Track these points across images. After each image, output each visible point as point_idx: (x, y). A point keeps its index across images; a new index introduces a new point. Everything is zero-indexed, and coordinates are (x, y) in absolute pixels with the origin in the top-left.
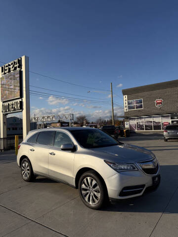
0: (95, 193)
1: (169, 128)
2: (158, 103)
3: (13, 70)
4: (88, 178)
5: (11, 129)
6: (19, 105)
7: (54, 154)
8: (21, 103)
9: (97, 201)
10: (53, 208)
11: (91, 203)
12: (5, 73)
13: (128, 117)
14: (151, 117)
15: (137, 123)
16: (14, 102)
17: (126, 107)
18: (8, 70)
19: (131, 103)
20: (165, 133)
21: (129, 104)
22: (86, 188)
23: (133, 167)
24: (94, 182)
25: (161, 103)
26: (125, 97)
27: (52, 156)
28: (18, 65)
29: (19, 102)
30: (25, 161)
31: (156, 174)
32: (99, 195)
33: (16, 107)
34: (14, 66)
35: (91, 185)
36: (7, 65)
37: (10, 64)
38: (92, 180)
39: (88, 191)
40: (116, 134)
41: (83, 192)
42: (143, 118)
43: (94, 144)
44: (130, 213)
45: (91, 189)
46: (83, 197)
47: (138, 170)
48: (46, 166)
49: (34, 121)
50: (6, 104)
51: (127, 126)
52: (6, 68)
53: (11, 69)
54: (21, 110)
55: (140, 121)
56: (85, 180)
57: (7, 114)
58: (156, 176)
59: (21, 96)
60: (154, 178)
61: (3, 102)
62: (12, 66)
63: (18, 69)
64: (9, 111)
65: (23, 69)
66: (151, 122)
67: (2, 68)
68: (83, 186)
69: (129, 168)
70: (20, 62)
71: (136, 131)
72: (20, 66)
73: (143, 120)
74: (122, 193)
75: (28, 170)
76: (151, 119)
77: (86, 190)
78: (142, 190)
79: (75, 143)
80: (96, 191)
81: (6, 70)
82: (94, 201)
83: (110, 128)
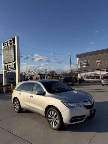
0: (56, 120)
1: (105, 77)
2: (98, 63)
3: (10, 45)
4: (52, 111)
5: (10, 79)
6: (13, 66)
7: (33, 97)
8: (15, 64)
9: (57, 125)
10: (32, 129)
11: (54, 126)
12: (5, 47)
13: (80, 72)
14: (94, 71)
15: (86, 75)
16: (10, 64)
17: (79, 65)
18: (7, 45)
19: (82, 63)
20: (102, 81)
21: (80, 63)
22: (51, 117)
23: (78, 105)
24: (55, 114)
25: (100, 62)
26: (78, 59)
27: (31, 97)
28: (12, 42)
29: (13, 64)
30: (16, 100)
31: (92, 109)
32: (58, 122)
33: (12, 67)
34: (10, 42)
35: (54, 116)
36: (6, 42)
37: (8, 41)
38: (54, 113)
39: (52, 119)
40: (73, 81)
41: (49, 120)
42: (89, 72)
43: (57, 91)
44: (77, 132)
45: (54, 118)
46: (49, 122)
47: (81, 107)
48: (28, 104)
49: (23, 74)
50: (6, 65)
51: (79, 77)
52: (5, 44)
53: (9, 44)
54: (15, 69)
55: (87, 73)
56: (50, 112)
57: (7, 71)
58: (93, 110)
59: (15, 60)
60: (91, 111)
61: (4, 64)
62: (9, 42)
63: (13, 44)
64: (8, 69)
65: (16, 44)
66: (94, 74)
67: (3, 43)
68: (49, 116)
69: (75, 105)
70: (14, 40)
71: (85, 79)
72: (14, 42)
73: (89, 73)
74: (71, 121)
75: (18, 106)
76: (94, 72)
77: (51, 118)
78: (84, 118)
79: (45, 90)
80: (56, 119)
81: (6, 45)
82: (55, 125)
83: (69, 78)
